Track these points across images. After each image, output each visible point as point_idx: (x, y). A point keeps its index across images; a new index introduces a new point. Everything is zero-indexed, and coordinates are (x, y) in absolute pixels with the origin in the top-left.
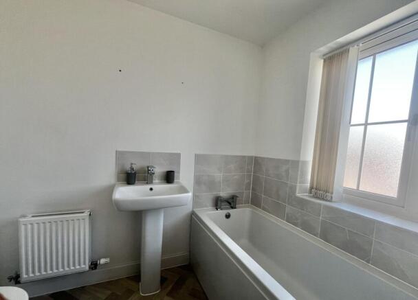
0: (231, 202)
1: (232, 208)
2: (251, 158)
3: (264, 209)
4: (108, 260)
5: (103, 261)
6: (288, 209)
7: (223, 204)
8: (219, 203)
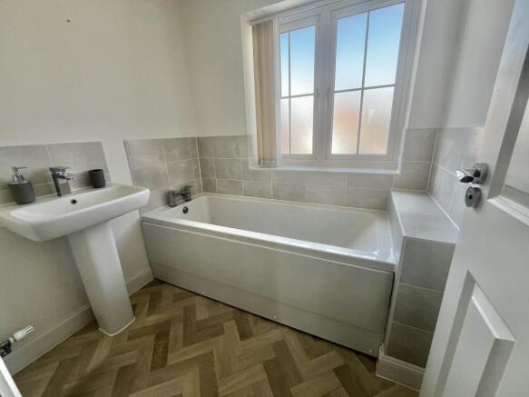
0: (185, 195)
1: (187, 201)
2: (193, 140)
3: (220, 192)
4: (30, 328)
5: (19, 335)
6: (245, 184)
7: (177, 198)
8: (172, 199)
